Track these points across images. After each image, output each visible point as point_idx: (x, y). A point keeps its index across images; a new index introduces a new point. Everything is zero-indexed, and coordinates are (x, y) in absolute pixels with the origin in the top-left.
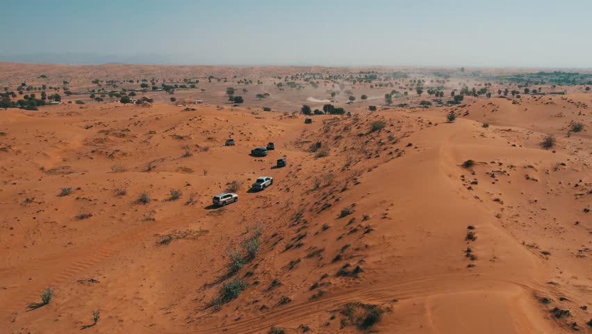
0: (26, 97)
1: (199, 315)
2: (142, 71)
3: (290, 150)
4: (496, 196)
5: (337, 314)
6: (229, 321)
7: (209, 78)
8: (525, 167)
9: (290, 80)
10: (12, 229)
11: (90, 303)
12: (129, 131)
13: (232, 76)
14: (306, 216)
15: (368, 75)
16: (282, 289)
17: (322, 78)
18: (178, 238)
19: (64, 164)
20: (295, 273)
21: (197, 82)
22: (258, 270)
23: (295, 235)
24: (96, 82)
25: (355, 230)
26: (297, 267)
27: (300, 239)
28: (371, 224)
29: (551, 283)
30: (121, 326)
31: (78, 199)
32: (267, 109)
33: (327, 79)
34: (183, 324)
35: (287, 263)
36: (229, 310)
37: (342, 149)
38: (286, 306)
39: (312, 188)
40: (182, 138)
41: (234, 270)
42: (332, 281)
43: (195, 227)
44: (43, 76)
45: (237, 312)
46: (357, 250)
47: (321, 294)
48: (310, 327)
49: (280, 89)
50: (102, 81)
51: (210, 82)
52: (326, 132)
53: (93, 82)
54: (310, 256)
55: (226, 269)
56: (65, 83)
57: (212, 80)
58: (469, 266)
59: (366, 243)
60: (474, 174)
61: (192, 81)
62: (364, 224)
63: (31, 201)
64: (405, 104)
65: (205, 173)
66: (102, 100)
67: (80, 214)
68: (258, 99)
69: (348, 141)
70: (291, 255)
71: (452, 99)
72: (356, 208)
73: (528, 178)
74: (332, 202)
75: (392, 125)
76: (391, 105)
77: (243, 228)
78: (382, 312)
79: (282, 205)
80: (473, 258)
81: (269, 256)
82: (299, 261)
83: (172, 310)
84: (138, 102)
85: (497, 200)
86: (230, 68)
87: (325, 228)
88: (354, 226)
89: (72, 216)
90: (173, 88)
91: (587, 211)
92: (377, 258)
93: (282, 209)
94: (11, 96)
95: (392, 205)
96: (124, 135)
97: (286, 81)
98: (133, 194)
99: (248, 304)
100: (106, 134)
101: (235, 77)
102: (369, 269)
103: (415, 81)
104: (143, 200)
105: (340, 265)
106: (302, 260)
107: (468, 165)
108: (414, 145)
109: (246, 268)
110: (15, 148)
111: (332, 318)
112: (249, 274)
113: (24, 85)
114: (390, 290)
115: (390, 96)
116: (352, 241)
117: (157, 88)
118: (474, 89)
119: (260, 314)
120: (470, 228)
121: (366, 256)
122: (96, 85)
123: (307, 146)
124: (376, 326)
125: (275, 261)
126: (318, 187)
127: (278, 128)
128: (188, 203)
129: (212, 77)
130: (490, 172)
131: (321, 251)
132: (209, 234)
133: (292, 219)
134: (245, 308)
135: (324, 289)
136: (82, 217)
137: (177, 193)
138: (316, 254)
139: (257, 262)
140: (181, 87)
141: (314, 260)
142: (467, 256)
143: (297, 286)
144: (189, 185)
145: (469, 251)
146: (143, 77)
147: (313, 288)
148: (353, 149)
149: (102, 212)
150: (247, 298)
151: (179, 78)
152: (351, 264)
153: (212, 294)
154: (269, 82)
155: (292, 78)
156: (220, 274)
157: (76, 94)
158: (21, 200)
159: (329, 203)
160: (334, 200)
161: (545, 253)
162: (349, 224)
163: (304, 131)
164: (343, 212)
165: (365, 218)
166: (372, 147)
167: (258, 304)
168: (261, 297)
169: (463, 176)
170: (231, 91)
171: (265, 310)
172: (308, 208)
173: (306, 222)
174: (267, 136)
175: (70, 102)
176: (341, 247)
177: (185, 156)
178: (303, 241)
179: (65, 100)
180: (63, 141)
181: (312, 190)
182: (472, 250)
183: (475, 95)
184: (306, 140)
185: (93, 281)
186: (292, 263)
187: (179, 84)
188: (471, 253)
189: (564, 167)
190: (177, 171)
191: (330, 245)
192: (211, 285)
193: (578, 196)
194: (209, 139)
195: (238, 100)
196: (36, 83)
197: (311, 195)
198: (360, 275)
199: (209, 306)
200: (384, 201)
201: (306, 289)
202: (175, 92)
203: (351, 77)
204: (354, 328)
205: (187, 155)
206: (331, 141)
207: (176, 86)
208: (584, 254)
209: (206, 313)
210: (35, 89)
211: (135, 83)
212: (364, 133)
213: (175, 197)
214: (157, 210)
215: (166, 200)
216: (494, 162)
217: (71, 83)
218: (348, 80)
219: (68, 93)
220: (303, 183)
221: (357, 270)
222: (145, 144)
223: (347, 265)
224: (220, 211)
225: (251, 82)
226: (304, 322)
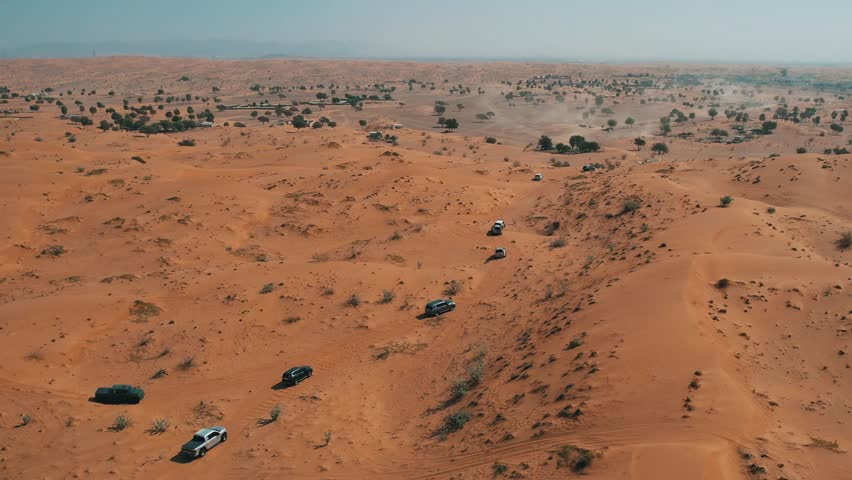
0: (168, 115)
1: (427, 442)
2: (317, 71)
3: (520, 230)
4: (743, 331)
5: (555, 456)
6: (456, 452)
7: (410, 84)
8: (789, 291)
9: (524, 88)
10: (220, 332)
11: (316, 422)
12: (322, 195)
13: (442, 79)
14: (534, 338)
15: (639, 80)
16: (506, 424)
17: (572, 84)
18: (396, 352)
19: (252, 242)
20: (519, 408)
21: (393, 89)
22: (483, 400)
23: (521, 363)
24: (256, 88)
25: (581, 368)
26: (521, 403)
27: (526, 368)
28: (598, 363)
29: (761, 439)
30: (352, 448)
31: (282, 297)
32: (491, 141)
33: (578, 86)
34: (412, 450)
35: (512, 396)
36: (454, 440)
37: (584, 237)
38: (509, 442)
39: (544, 298)
40: (387, 209)
41: (456, 398)
42: (554, 422)
43: (412, 339)
44: (185, 79)
45: (463, 443)
46: (580, 390)
47: (542, 433)
48: (530, 464)
49: (510, 105)
50: (263, 88)
51: (411, 89)
52: (568, 203)
53: (252, 89)
54: (535, 392)
55: (449, 393)
56: (215, 89)
57: (414, 85)
58: (685, 417)
59: (590, 384)
60: (726, 298)
61: (386, 87)
62: (590, 361)
63: (233, 299)
64: (689, 134)
65: (419, 265)
66: (267, 120)
67: (287, 317)
68: (480, 120)
69: (591, 226)
70: (516, 387)
71: (760, 127)
72: (586, 339)
73: (789, 306)
74: (562, 325)
75: (649, 206)
76: (668, 134)
77: (465, 344)
78: (593, 457)
79: (508, 318)
80: (690, 409)
81: (494, 385)
82: (523, 395)
83: (398, 435)
84: (316, 126)
85: (743, 335)
86: (438, 67)
87: (552, 360)
88: (580, 362)
89: (280, 319)
90: (360, 99)
91: (841, 353)
92: (597, 402)
93: (508, 323)
94: (148, 111)
95: (622, 341)
96: (316, 203)
97: (518, 88)
98: (342, 294)
99: (474, 437)
100: (296, 200)
101: (446, 81)
102: (589, 412)
103: (709, 92)
104: (354, 302)
105: (562, 405)
106: (527, 395)
107: (722, 285)
108: (668, 247)
109: (469, 396)
110: (194, 220)
111: (550, 458)
112: (474, 404)
113: (161, 92)
114: (607, 435)
115: (669, 120)
116: (576, 379)
117: (338, 100)
118: (796, 109)
119: (486, 448)
120: (697, 374)
121: (588, 398)
122: (255, 93)
123: (541, 225)
124: (586, 470)
125: (498, 391)
126: (550, 296)
127: (505, 192)
128: (402, 308)
129: (414, 81)
130: (745, 296)
131: (546, 387)
132: (428, 349)
133: (519, 340)
134: (471, 441)
135: (545, 429)
136: (290, 321)
137: (389, 294)
138: (540, 390)
139: (480, 391)
140: (371, 98)
141: (539, 395)
142: (685, 406)
143: (520, 422)
144: (401, 283)
145: (688, 400)
146: (319, 81)
147: (535, 427)
148: (596, 237)
149: (310, 316)
150: (472, 430)
151: (367, 85)
152: (573, 406)
153: (436, 421)
154: (495, 89)
155: (528, 83)
156: (443, 399)
157: (231, 108)
158: (222, 296)
159: (559, 326)
160: (565, 321)
161: (773, 404)
162: (576, 359)
163: (539, 198)
164: (572, 343)
165: (593, 355)
166: (619, 239)
167: (482, 437)
168: (485, 431)
169: (711, 302)
170: (440, 108)
171: (489, 444)
172: (536, 327)
173: (533, 347)
174: (492, 206)
175: (226, 124)
176: (564, 386)
177: (394, 238)
178: (529, 372)
179: (219, 120)
180: (247, 211)
181: (543, 301)
182: (692, 399)
183: (796, 121)
184: (539, 215)
185: (315, 398)
186: (516, 396)
187: (369, 94)
188: (689, 404)
189: (838, 290)
190: (386, 259)
191: (554, 381)
192: (434, 411)
193: (840, 333)
194: (420, 211)
195: (452, 124)
196: (176, 89)
197: (542, 306)
198: (580, 417)
199: (434, 434)
200: (615, 335)
201: (529, 427)
202: (363, 107)
203: (615, 84)
204: (568, 470)
205: (396, 237)
206: (571, 220)
207: (364, 97)
208: (816, 407)
209: (431, 442)
210: (177, 99)
211: (308, 91)
212: (614, 214)
213: (387, 299)
214: (370, 316)
215: (378, 303)
216: (754, 282)
217: (223, 90)
218: (609, 88)
219: (222, 108)
220: (533, 288)
221: (578, 412)
222: (343, 216)
223: (569, 407)
224: (439, 319)
225: (469, 92)
226: (524, 460)
